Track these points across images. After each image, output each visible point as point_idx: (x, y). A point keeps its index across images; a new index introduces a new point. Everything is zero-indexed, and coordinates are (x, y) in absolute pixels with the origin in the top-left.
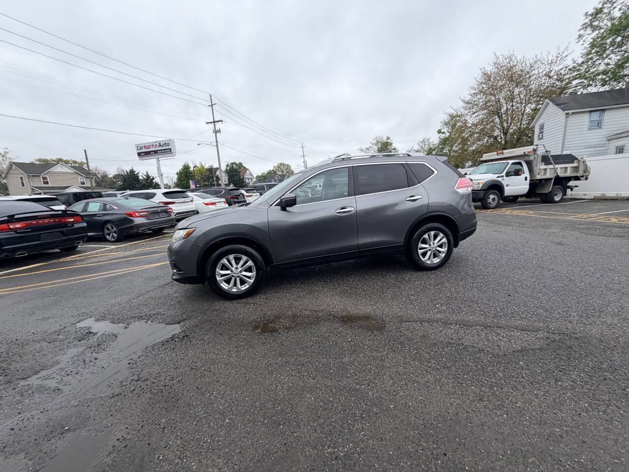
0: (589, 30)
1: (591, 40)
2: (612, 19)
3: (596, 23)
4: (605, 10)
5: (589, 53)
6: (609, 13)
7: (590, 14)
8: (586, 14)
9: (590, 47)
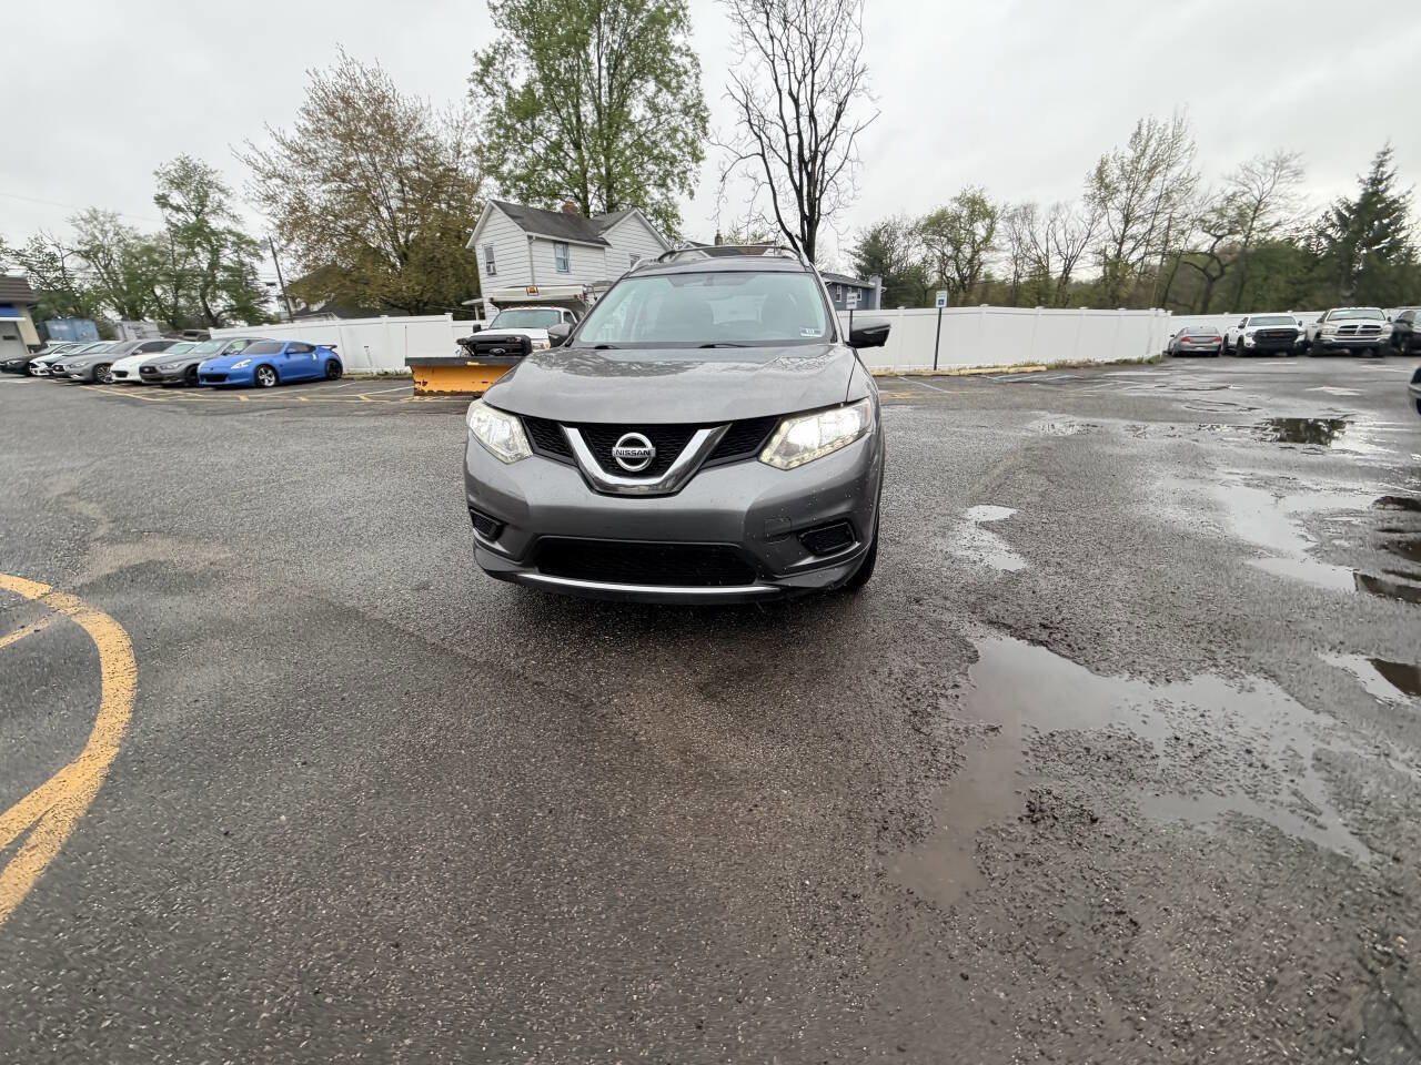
0: (480, 90)
1: (489, 111)
2: (506, 85)
3: (488, 81)
4: (498, 66)
5: (490, 132)
6: (502, 73)
7: (481, 60)
8: (476, 55)
9: (491, 122)
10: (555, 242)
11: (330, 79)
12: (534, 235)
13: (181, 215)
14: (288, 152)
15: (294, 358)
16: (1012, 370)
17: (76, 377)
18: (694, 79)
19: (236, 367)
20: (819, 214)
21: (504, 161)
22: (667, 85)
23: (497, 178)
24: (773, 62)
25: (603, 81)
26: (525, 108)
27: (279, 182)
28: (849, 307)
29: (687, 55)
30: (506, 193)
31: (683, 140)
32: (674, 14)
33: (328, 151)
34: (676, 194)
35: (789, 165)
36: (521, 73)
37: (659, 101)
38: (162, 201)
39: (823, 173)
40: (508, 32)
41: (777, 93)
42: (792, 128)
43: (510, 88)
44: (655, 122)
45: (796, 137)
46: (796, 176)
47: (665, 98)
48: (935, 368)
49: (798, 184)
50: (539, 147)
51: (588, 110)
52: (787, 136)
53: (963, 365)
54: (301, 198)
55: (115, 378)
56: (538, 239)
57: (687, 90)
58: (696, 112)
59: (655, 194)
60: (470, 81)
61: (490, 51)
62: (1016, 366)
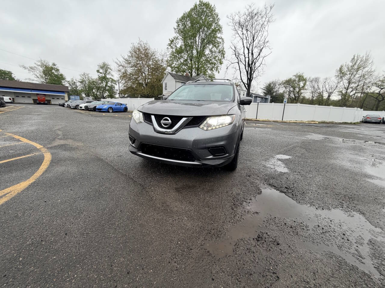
0: (170, 47)
1: (171, 52)
2: (176, 46)
3: (172, 45)
4: (174, 42)
5: (171, 57)
6: (175, 44)
7: (170, 41)
8: (169, 39)
9: (171, 54)
10: (182, 82)
11: (136, 45)
12: (177, 80)
13: (101, 74)
14: (125, 61)
15: (117, 106)
16: (307, 122)
17: (72, 107)
18: (222, 45)
19: (104, 107)
20: (253, 78)
21: (173, 64)
22: (215, 46)
23: (171, 67)
24: (243, 40)
25: (199, 45)
26: (180, 51)
27: (122, 67)
28: (258, 102)
29: (221, 39)
30: (172, 71)
31: (218, 59)
32: (219, 30)
33: (133, 61)
34: (215, 73)
35: (245, 65)
36: (180, 43)
37: (213, 50)
38: (98, 71)
39: (255, 67)
40: (178, 34)
41: (243, 48)
42: (247, 56)
43: (177, 47)
44: (211, 55)
45: (248, 58)
46: (247, 68)
47: (214, 49)
48: (282, 120)
49: (247, 70)
50: (182, 60)
51: (195, 52)
52: (245, 58)
53: (291, 120)
54: (126, 71)
55: (79, 108)
56: (178, 81)
57: (220, 47)
58: (222, 53)
59: (209, 72)
60: (167, 45)
61: (173, 39)
62: (308, 121)
